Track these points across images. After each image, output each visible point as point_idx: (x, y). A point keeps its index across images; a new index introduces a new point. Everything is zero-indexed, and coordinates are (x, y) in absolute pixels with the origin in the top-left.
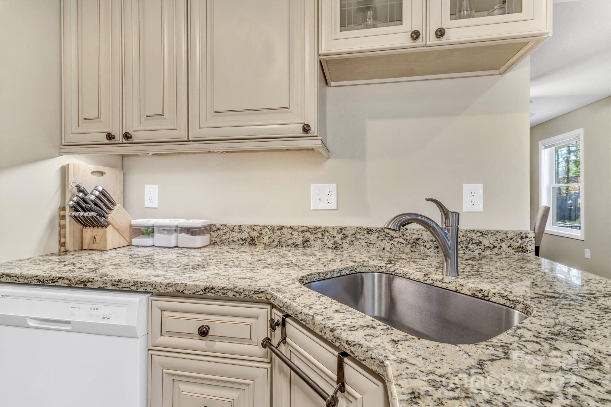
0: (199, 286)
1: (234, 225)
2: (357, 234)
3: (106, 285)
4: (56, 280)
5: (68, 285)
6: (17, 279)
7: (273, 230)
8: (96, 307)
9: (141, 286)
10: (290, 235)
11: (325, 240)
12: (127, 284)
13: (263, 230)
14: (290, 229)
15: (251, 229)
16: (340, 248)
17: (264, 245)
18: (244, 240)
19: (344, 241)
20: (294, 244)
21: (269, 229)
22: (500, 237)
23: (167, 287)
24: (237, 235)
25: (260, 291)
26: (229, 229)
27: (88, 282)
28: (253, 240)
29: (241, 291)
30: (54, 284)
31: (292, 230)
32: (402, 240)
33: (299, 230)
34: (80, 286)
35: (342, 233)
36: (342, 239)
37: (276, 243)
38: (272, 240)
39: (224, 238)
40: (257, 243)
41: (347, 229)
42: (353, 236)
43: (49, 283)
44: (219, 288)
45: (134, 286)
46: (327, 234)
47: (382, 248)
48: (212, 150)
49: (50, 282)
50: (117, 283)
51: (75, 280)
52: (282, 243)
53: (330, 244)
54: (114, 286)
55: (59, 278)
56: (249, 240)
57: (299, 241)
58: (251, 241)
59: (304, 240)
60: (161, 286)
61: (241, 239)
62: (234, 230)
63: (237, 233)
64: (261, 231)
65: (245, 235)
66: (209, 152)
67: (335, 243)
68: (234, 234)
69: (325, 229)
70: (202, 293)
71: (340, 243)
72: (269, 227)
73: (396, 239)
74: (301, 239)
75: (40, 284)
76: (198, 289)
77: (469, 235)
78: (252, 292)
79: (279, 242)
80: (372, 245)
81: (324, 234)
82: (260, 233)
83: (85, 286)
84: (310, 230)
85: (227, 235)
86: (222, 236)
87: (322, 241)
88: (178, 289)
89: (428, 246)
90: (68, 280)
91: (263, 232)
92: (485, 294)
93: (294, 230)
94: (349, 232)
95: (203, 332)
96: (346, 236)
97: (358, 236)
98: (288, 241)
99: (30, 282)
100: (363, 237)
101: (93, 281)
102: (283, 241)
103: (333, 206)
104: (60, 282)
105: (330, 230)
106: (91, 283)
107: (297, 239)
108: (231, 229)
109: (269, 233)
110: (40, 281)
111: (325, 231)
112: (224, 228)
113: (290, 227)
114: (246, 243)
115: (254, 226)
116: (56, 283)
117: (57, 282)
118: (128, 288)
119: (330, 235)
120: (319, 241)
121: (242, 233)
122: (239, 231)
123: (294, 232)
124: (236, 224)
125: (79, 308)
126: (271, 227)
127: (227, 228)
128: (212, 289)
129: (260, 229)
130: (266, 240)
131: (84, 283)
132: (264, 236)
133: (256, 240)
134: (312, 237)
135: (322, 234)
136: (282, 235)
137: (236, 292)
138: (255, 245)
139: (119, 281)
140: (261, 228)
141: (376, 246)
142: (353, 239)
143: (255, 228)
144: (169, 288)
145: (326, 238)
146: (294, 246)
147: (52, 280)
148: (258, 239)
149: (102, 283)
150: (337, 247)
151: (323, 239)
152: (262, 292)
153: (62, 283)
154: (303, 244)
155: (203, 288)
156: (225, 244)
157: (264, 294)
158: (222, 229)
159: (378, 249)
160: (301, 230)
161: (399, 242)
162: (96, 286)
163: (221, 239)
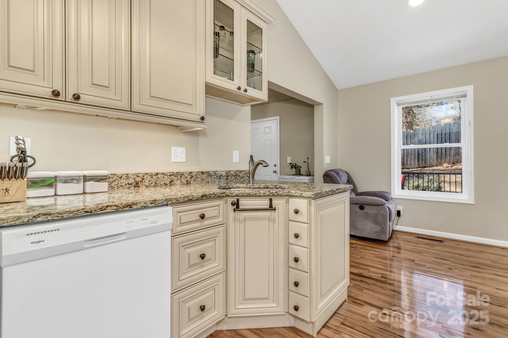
0: (199, 195)
1: (122, 174)
2: (197, 175)
3: (146, 204)
4: (104, 209)
5: (115, 210)
6: (60, 216)
7: (152, 176)
8: (145, 218)
9: (170, 200)
10: (163, 178)
11: (182, 179)
12: (161, 201)
13: (145, 176)
14: (163, 174)
15: (136, 176)
16: (189, 183)
17: (146, 186)
18: (131, 184)
19: (191, 179)
20: (165, 184)
21: (149, 175)
22: (245, 173)
23: (184, 198)
24: (125, 181)
25: (223, 193)
26: (118, 177)
27: (133, 205)
28: (137, 184)
29: (217, 194)
30: (103, 212)
31: (164, 175)
32: (215, 177)
33: (168, 175)
34: (126, 209)
35: (191, 175)
36: (190, 179)
37: (153, 184)
38: (151, 182)
39: (113, 184)
40: (140, 185)
41: (193, 173)
42: (196, 176)
43: (97, 212)
44: (208, 194)
45: (165, 201)
46: (183, 176)
47: (208, 182)
48: (99, 114)
49: (99, 210)
50: (154, 202)
51: (122, 205)
52: (158, 184)
53: (184, 182)
54: (152, 204)
55: (107, 207)
56: (134, 184)
57: (168, 182)
58: (136, 184)
59: (171, 181)
60: (181, 198)
61: (128, 183)
62: (123, 178)
63: (125, 180)
64: (143, 177)
65: (131, 181)
66: (97, 115)
67: (187, 181)
68: (122, 180)
69: (182, 173)
70: (201, 198)
71: (189, 181)
72: (149, 174)
73: (213, 177)
74: (169, 180)
75: (88, 214)
76: (199, 197)
77: (237, 172)
78: (221, 194)
79: (156, 183)
80: (204, 180)
81: (181, 176)
82: (142, 179)
83: (131, 208)
84: (174, 174)
85: (116, 181)
86: (112, 183)
87: (181, 181)
88: (190, 198)
89: (224, 179)
90: (116, 206)
91: (144, 178)
92: (268, 186)
93: (165, 175)
94: (194, 174)
95: (202, 217)
96: (192, 177)
97: (198, 176)
98: (161, 182)
99: (76, 215)
100: (200, 177)
101: (137, 203)
102: (158, 183)
103: (184, 160)
104: (109, 209)
105: (185, 174)
106: (135, 205)
107: (167, 181)
108: (119, 177)
109: (149, 178)
110: (88, 212)
111: (182, 174)
112: (114, 177)
113: (163, 173)
114: (132, 186)
115: (138, 174)
116: (104, 211)
117: (105, 209)
118: (161, 203)
119: (185, 176)
120: (179, 181)
121: (129, 179)
122: (126, 178)
123: (165, 176)
124: (124, 173)
125: (133, 221)
126: (150, 173)
127: (116, 176)
128: (205, 195)
129: (142, 176)
130: (147, 183)
131: (129, 206)
132: (146, 180)
133: (140, 183)
134: (175, 179)
135: (181, 177)
136: (158, 179)
137: (214, 195)
138: (139, 187)
139: (155, 200)
140: (144, 175)
141: (205, 181)
142: (196, 178)
143: (139, 175)
144: (185, 199)
145: (183, 178)
146: (165, 185)
147: (101, 209)
148: (141, 183)
149: (144, 203)
150: (188, 183)
151: (181, 179)
152: (224, 193)
153: (110, 209)
154: (170, 183)
155: (201, 196)
156: (114, 189)
157: (225, 194)
158: (112, 178)
159: (206, 182)
160: (169, 175)
161: (214, 178)
162: (139, 206)
163: (110, 186)
